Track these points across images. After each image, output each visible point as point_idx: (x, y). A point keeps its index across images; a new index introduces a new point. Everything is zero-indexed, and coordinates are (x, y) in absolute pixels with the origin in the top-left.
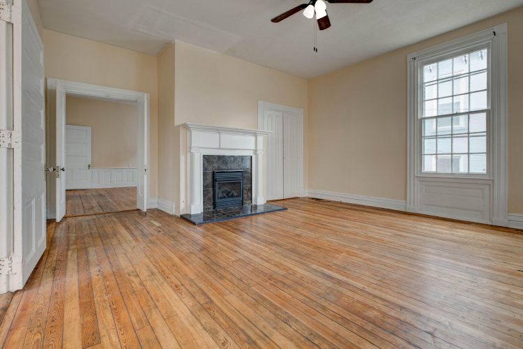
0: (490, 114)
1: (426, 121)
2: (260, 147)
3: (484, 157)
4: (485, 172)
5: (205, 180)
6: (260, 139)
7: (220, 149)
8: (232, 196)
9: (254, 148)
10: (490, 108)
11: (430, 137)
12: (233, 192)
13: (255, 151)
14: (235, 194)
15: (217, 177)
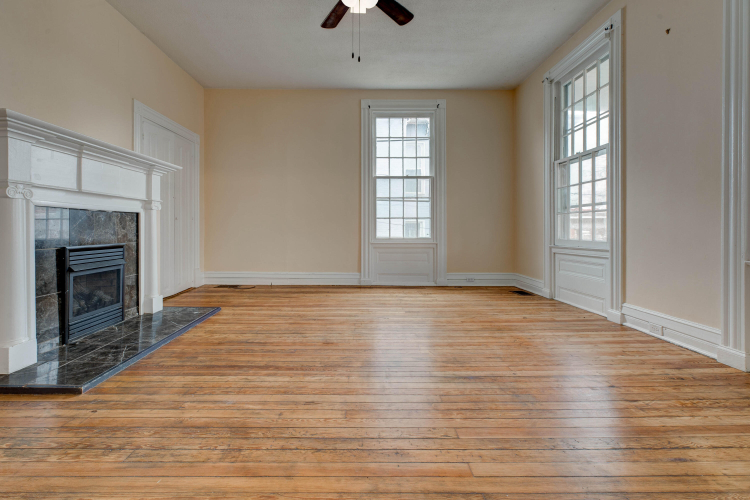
0: (433, 181)
1: (378, 180)
2: (156, 195)
3: (428, 221)
4: (428, 236)
5: (39, 270)
6: (156, 179)
7: (80, 192)
8: (101, 304)
9: (144, 197)
10: (433, 175)
11: (383, 199)
12: (101, 293)
13: (147, 204)
14: (108, 298)
15: (72, 261)
